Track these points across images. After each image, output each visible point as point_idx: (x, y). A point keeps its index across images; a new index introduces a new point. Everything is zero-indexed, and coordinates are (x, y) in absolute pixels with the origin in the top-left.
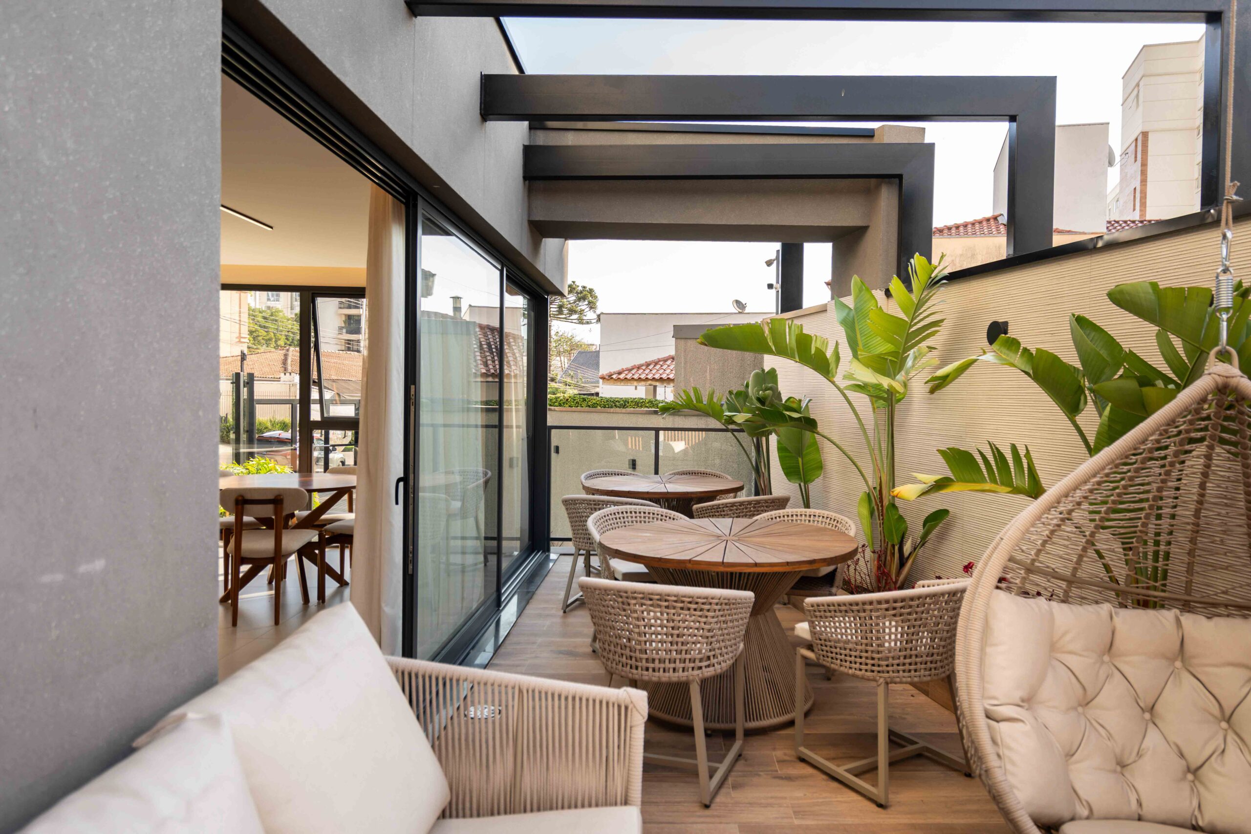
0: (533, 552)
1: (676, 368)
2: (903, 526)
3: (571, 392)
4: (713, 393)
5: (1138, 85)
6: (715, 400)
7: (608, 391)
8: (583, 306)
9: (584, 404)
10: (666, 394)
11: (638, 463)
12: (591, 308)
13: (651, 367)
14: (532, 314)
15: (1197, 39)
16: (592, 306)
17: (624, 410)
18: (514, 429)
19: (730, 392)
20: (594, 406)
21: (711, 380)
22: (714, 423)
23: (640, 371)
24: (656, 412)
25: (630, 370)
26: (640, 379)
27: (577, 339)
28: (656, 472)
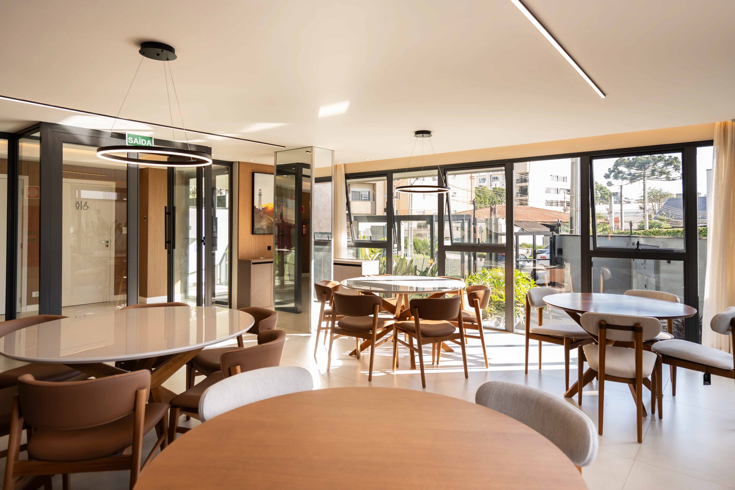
8: (670, 169)
12: (676, 170)
27: (664, 191)
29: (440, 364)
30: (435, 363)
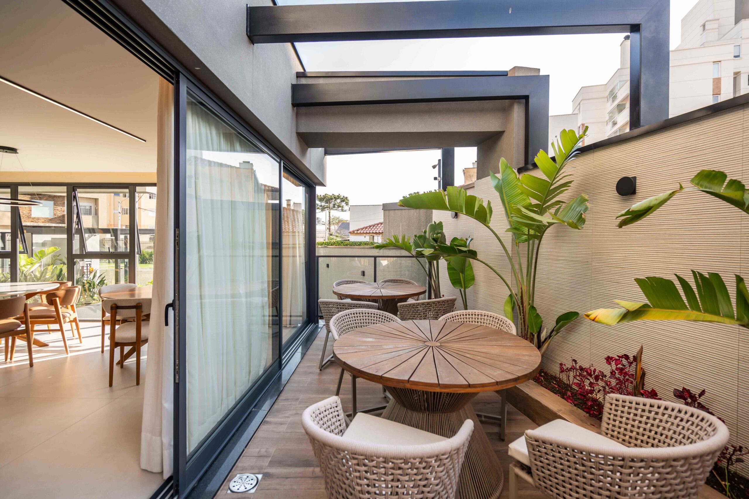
0: (309, 324)
1: (384, 226)
2: (539, 320)
3: (339, 239)
4: (404, 237)
5: (579, 104)
6: (406, 240)
7: (353, 238)
8: (343, 204)
9: (342, 244)
10: (379, 240)
11: (366, 274)
12: (347, 205)
13: (371, 228)
14: (307, 195)
15: (605, 83)
16: (347, 204)
17: (359, 247)
18: (298, 258)
19: (415, 235)
20: (347, 245)
21: (402, 231)
22: (404, 253)
23: (367, 229)
24: (373, 248)
25: (362, 229)
26: (367, 233)
27: (341, 218)
28: (375, 281)
29: (13, 359)
30: (9, 360)
